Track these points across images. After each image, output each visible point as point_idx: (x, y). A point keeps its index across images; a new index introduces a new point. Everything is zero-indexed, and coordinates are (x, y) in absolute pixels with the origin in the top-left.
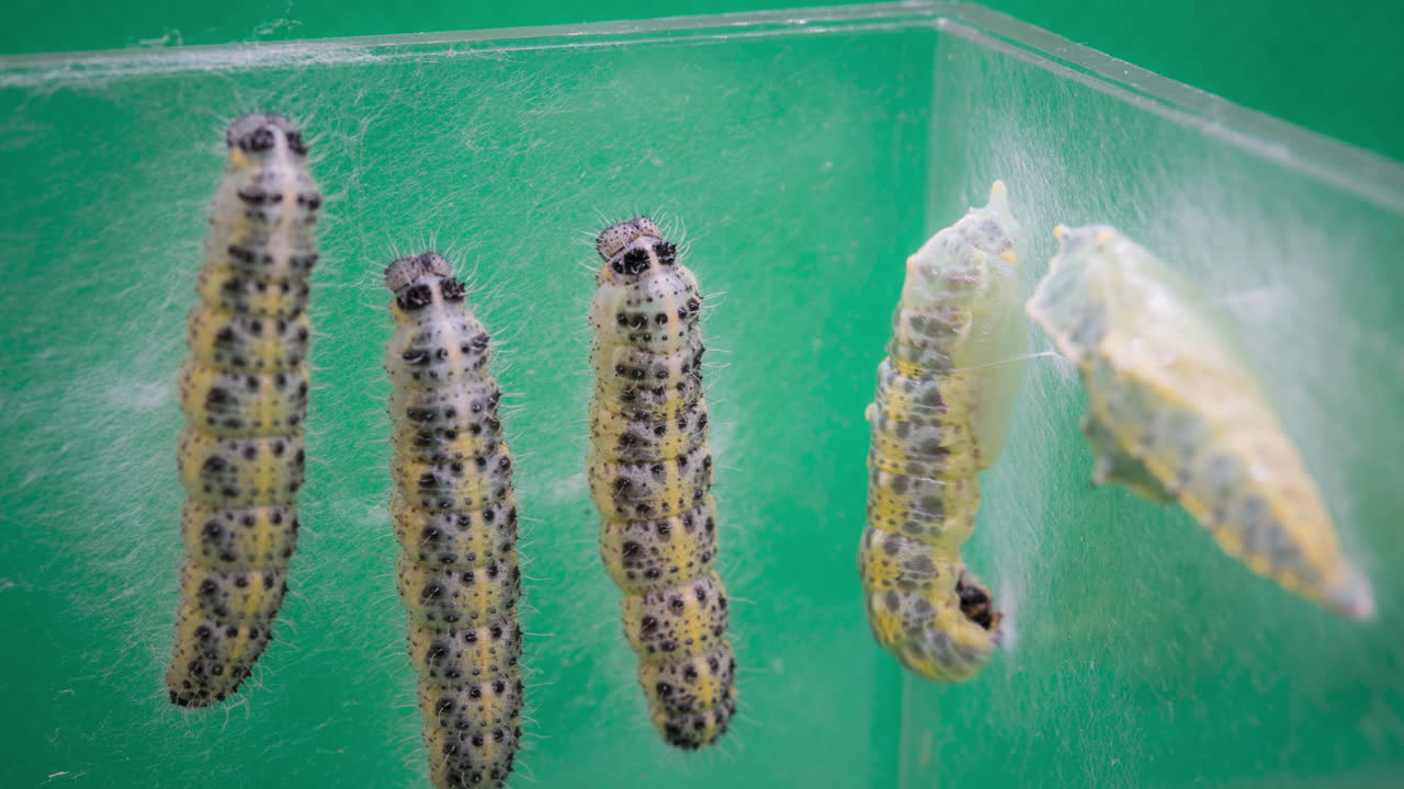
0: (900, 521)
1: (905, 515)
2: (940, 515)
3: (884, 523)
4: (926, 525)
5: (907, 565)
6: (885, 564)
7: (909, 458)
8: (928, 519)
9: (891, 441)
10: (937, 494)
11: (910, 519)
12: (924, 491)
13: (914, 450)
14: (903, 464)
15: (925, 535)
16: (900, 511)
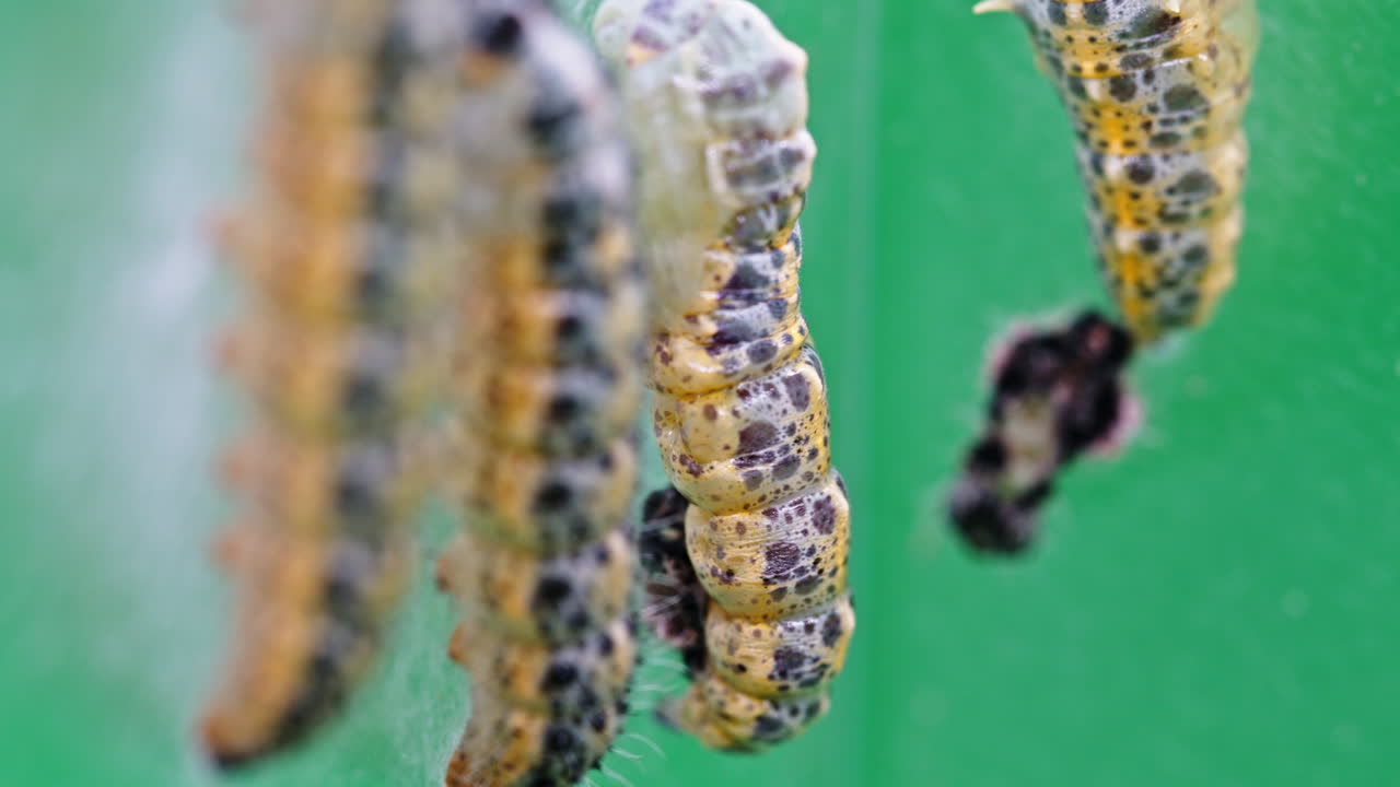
0: (1142, 139)
1: (1147, 125)
2: (1201, 108)
3: (1116, 147)
4: (1183, 130)
5: (1171, 191)
6: (1135, 196)
7: (1120, 49)
8: (1185, 120)
9: (1081, 36)
10: (1186, 79)
11: (1157, 129)
12: (1163, 83)
13: (1124, 35)
14: (1115, 63)
15: (1189, 142)
16: (1136, 123)
